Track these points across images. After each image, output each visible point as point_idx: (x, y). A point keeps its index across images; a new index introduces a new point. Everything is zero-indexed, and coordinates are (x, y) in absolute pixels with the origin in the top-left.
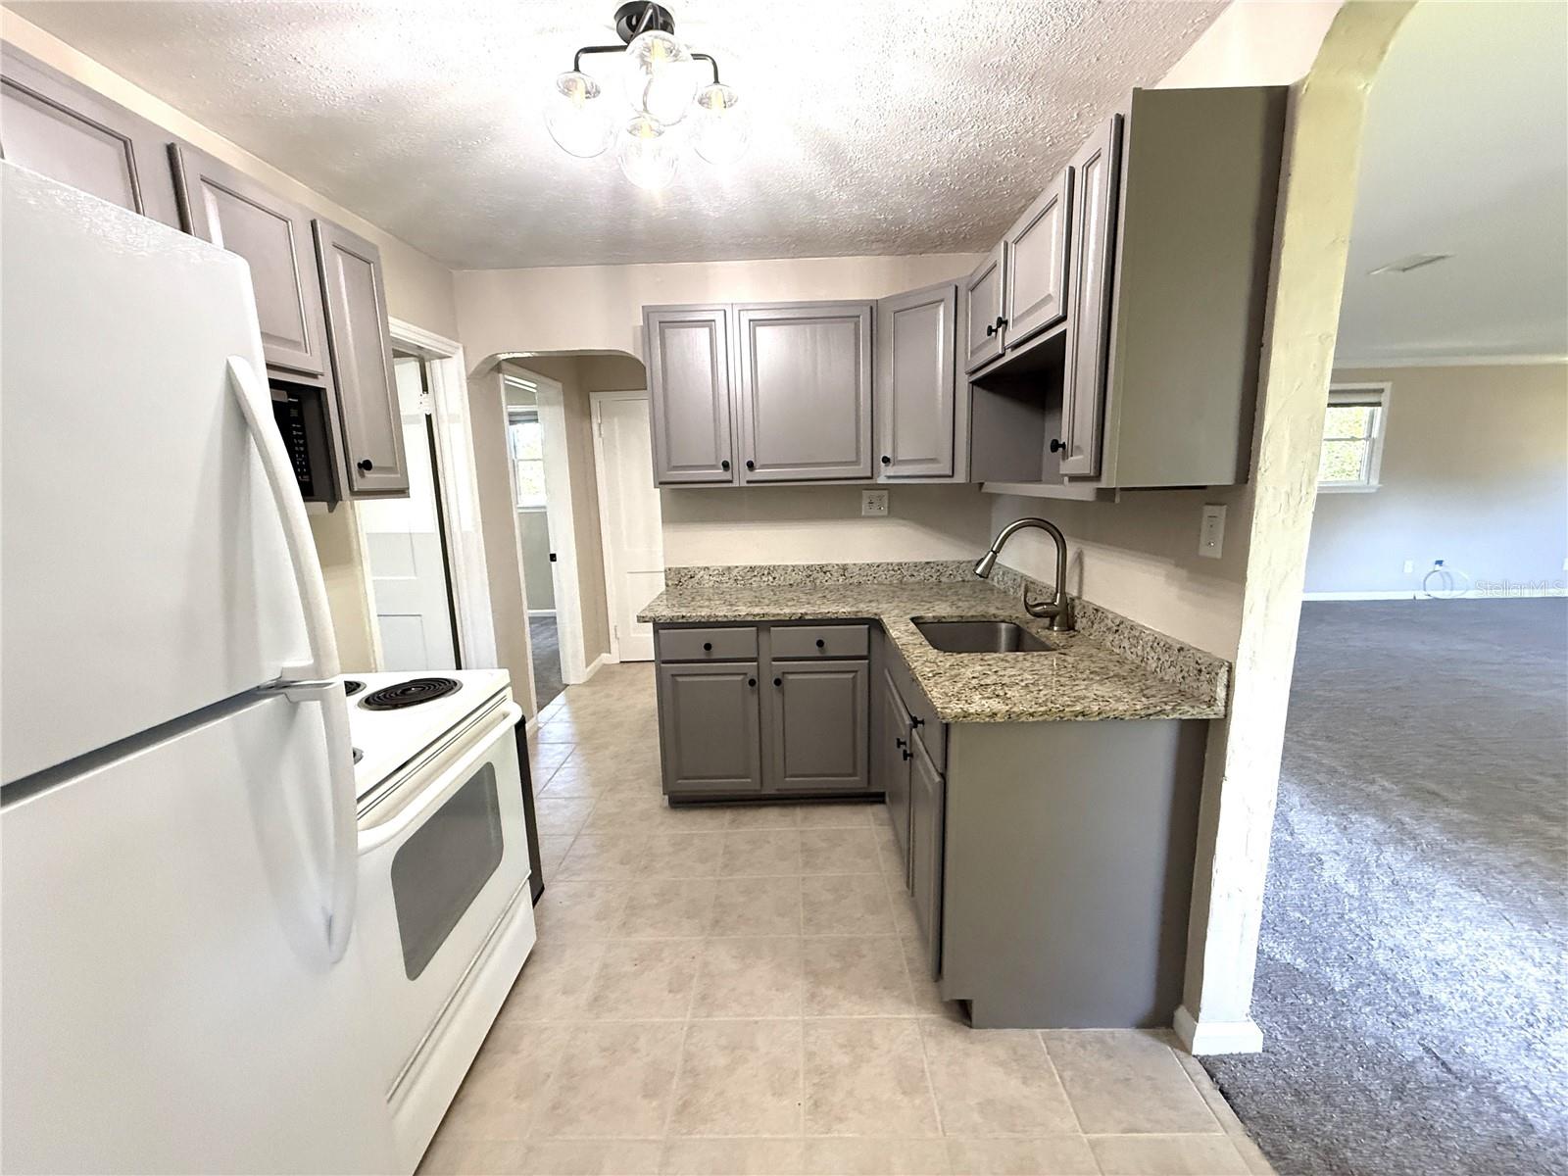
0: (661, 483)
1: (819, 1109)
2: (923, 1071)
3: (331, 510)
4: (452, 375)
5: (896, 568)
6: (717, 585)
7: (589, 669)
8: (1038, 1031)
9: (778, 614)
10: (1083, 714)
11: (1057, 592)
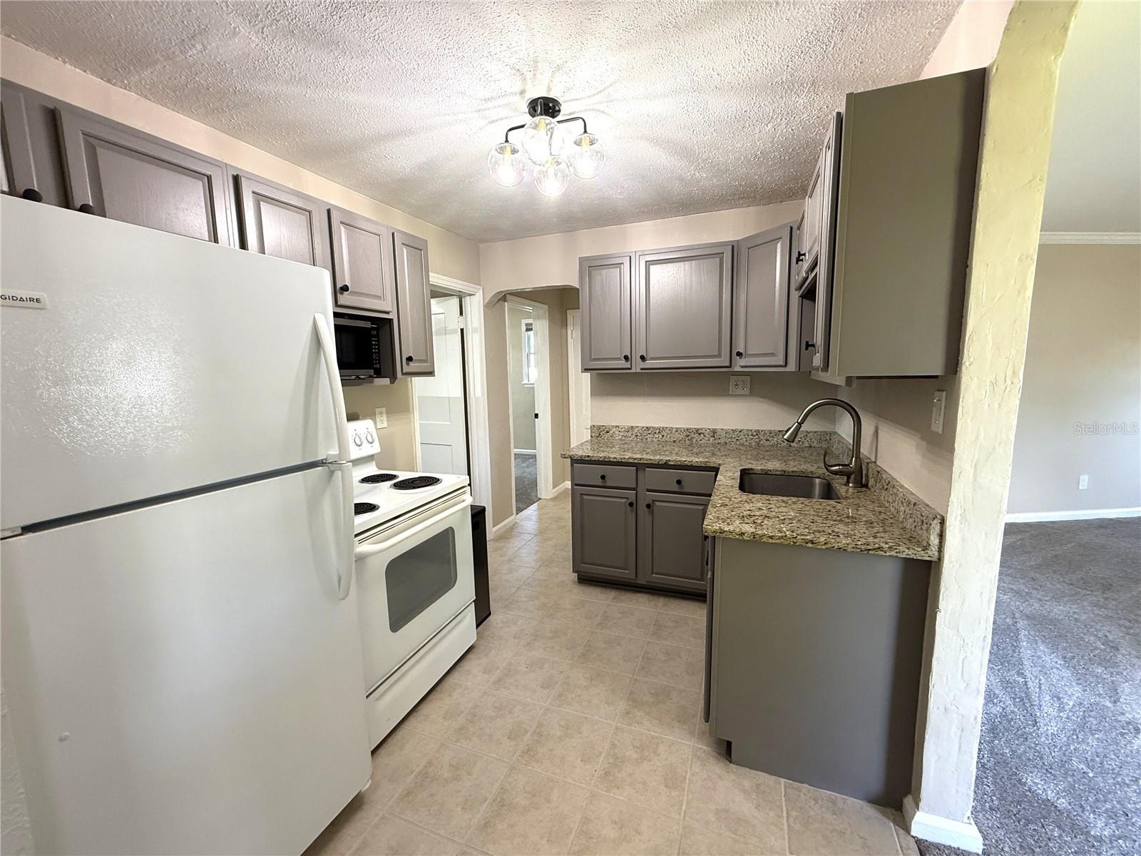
0: (586, 370)
1: (607, 778)
2: (685, 779)
3: (392, 382)
4: (475, 306)
5: (755, 434)
6: (624, 438)
7: (555, 490)
8: (783, 780)
9: (650, 459)
10: (812, 542)
11: (853, 457)
